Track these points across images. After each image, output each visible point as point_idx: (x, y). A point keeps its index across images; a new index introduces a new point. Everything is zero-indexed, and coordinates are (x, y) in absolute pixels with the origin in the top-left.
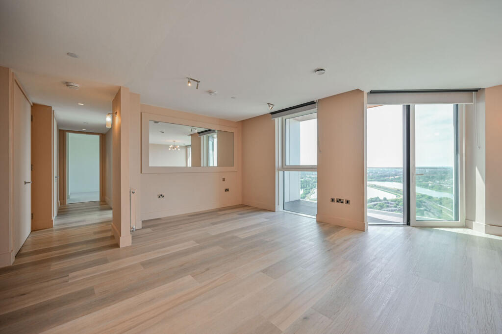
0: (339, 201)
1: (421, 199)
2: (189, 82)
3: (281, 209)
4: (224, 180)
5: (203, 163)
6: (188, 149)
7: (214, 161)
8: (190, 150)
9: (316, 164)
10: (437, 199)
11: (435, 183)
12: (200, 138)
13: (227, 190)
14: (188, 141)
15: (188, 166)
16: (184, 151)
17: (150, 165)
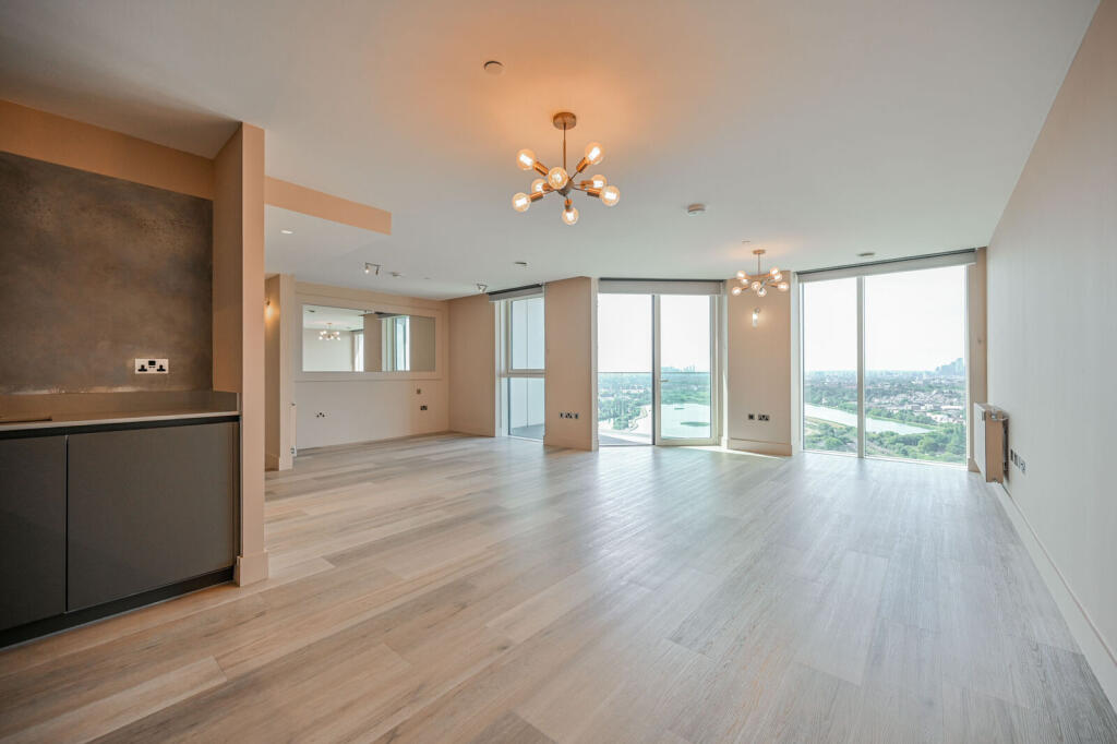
0: (569, 416)
1: (845, 436)
2: (367, 268)
3: (504, 433)
4: (419, 392)
5: (386, 366)
6: (356, 337)
7: (404, 362)
8: (360, 339)
9: (543, 368)
10: (875, 436)
11: (871, 404)
12: (380, 323)
13: (424, 408)
14: (358, 323)
15: (357, 370)
16: (347, 339)
17: (304, 370)
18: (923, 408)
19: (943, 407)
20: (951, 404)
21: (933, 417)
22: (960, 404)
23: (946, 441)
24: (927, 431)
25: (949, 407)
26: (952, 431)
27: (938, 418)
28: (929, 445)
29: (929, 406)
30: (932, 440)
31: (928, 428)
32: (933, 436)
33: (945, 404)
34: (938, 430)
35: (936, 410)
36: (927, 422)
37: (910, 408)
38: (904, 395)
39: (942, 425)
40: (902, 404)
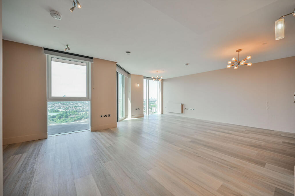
0: (105, 116)
18: (57, 108)
19: (62, 107)
20: (63, 106)
21: (59, 110)
22: (65, 106)
23: (63, 115)
24: (58, 114)
25: (63, 107)
26: (64, 113)
27: (61, 110)
28: (59, 117)
29: (58, 107)
30: (60, 116)
31: (59, 113)
32: (60, 115)
33: (62, 106)
34: (61, 113)
35: (60, 108)
36: (58, 111)
37: (53, 108)
38: (51, 105)
39: (61, 112)
40: (51, 107)
